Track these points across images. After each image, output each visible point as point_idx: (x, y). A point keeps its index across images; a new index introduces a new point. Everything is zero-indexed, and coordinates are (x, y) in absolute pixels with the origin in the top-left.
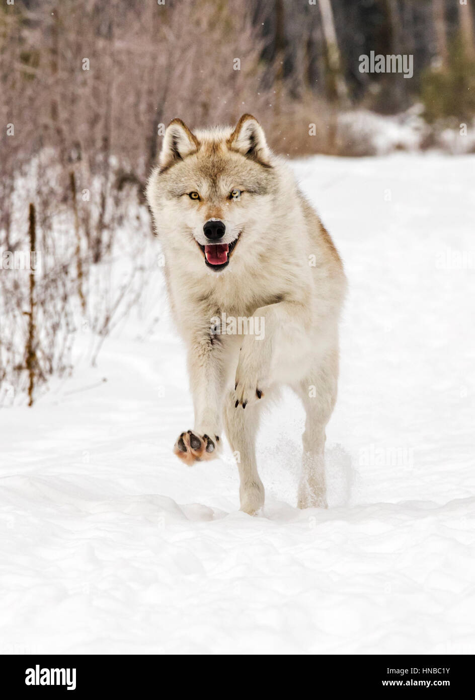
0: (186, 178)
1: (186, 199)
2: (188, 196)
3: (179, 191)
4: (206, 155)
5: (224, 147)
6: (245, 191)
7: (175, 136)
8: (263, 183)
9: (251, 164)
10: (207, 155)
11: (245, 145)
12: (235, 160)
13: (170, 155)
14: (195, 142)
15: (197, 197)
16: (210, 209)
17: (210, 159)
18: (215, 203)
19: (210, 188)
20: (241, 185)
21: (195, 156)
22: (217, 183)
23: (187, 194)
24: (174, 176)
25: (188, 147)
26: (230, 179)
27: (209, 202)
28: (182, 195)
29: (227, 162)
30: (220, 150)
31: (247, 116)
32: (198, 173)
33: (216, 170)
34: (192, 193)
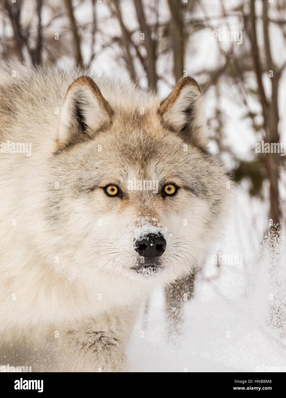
1: (99, 194)
2: (102, 190)
6: (183, 187)
15: (115, 192)
23: (101, 188)
25: (99, 118)
28: (94, 189)
34: (108, 186)
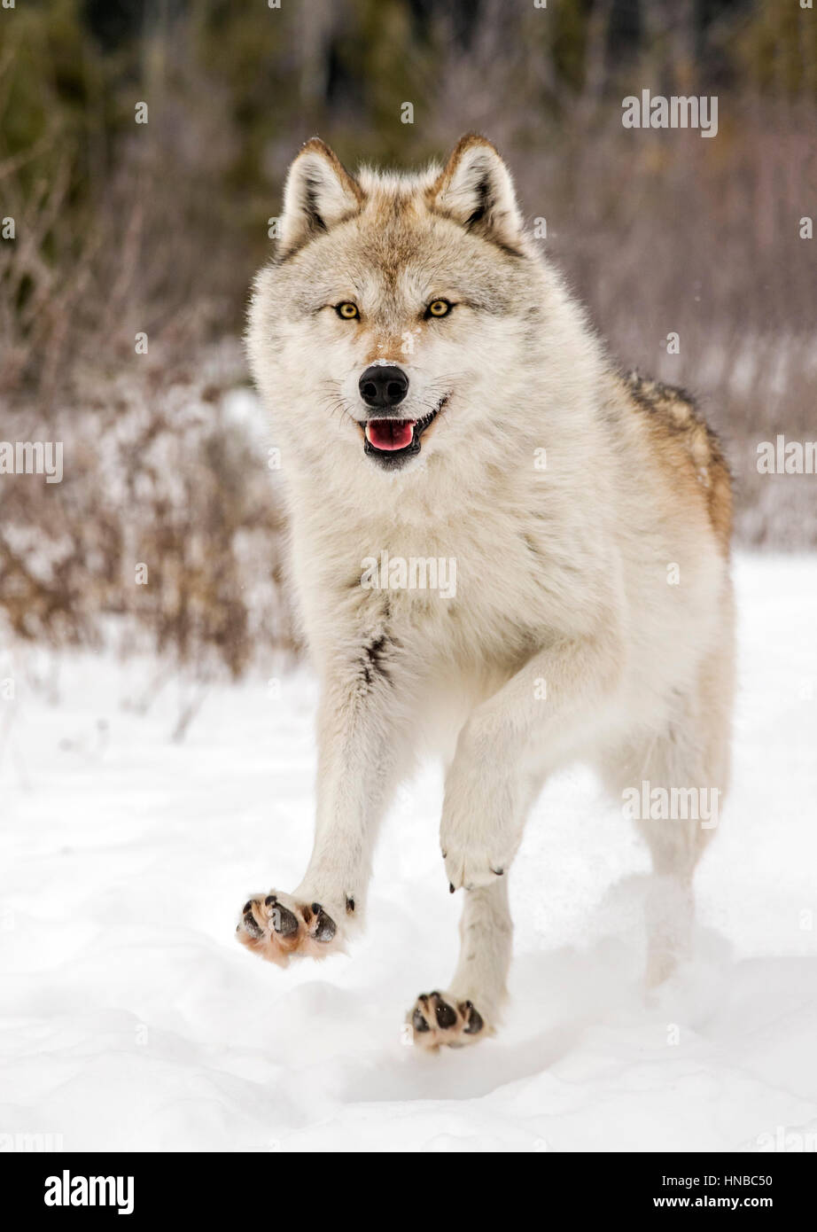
0: (331, 271)
1: (329, 317)
2: (334, 311)
3: (315, 301)
4: (377, 221)
5: (419, 206)
6: (462, 303)
7: (313, 179)
8: (503, 289)
9: (476, 243)
10: (380, 221)
11: (466, 202)
12: (442, 235)
13: (302, 222)
14: (354, 191)
15: (354, 313)
16: (377, 342)
17: (386, 230)
18: (391, 328)
19: (383, 292)
20: (450, 288)
21: (353, 222)
22: (398, 283)
23: (333, 307)
24: (306, 268)
25: (341, 204)
26: (427, 275)
27: (377, 326)
28: (320, 309)
29: (422, 238)
30: (409, 211)
31: (472, 139)
32: (358, 260)
33: (396, 255)
34: (342, 304)
